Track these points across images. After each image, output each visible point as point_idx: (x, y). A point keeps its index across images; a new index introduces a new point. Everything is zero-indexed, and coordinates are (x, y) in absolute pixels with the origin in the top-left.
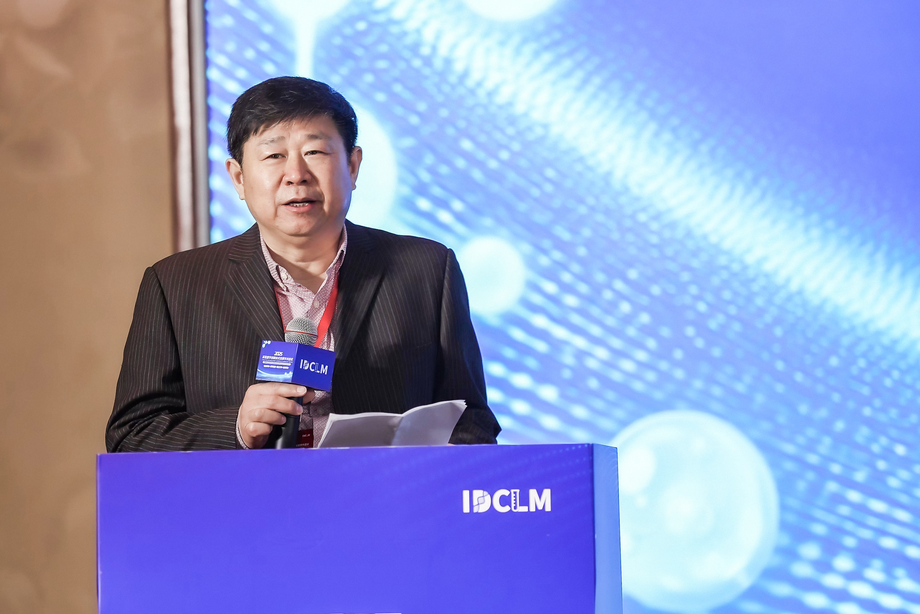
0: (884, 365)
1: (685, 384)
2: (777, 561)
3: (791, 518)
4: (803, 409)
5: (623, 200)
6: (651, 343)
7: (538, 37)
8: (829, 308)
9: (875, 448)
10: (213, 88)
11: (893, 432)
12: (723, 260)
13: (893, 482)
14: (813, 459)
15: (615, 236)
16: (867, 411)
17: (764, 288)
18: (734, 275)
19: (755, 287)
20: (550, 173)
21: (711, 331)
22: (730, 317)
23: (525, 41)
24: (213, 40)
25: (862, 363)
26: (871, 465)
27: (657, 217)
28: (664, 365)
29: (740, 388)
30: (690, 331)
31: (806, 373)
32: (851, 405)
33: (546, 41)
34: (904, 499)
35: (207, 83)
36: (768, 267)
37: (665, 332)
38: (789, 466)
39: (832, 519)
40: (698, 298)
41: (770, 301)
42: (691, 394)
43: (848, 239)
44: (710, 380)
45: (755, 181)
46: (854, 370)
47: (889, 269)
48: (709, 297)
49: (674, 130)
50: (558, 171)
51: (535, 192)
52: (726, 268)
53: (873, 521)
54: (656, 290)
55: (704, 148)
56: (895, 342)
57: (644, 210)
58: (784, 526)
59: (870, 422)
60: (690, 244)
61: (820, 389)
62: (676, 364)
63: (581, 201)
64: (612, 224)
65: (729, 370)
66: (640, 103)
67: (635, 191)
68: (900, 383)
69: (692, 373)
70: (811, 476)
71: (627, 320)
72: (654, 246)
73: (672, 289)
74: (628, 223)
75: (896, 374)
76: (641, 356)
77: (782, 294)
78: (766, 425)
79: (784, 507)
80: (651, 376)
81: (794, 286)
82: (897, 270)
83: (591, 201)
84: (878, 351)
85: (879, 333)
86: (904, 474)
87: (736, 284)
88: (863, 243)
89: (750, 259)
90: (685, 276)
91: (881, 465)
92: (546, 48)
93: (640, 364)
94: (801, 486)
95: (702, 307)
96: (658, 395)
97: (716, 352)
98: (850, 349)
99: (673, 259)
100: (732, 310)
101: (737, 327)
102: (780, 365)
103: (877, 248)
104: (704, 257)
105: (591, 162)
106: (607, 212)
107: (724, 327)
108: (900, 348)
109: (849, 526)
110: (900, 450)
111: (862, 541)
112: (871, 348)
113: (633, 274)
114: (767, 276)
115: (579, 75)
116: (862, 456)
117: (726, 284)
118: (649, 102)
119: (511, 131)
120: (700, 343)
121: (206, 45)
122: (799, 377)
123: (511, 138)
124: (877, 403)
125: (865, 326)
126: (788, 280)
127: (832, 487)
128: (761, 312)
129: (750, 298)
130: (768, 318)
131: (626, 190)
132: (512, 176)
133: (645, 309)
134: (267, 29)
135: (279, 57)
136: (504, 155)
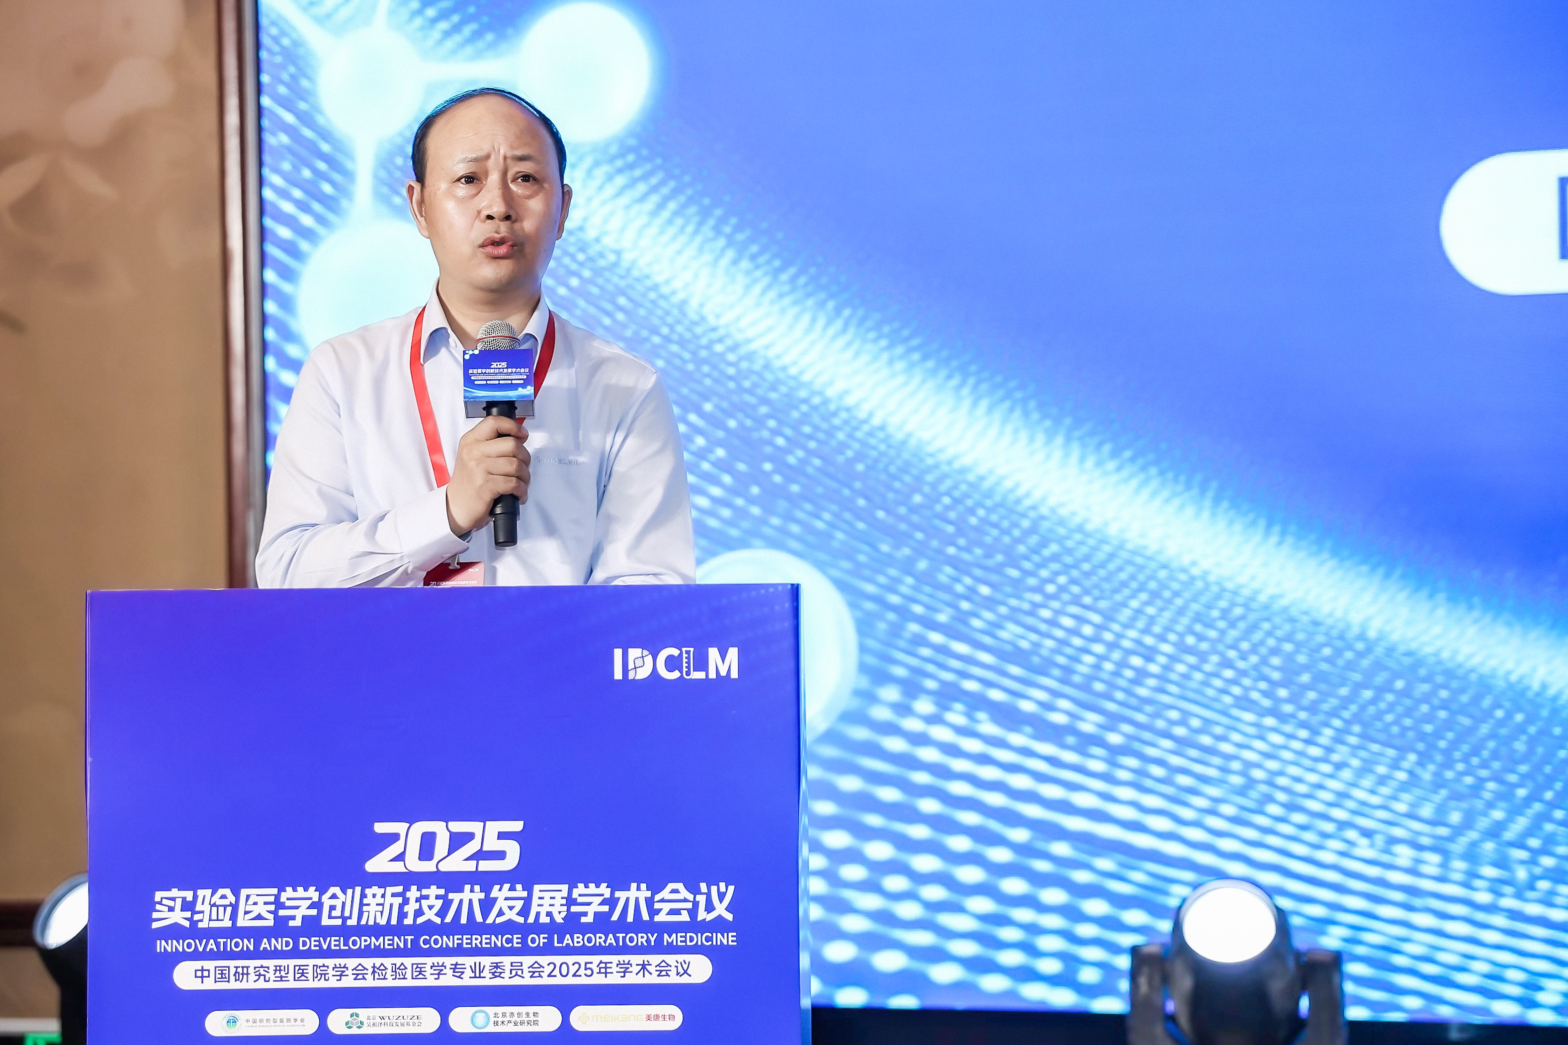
0: (969, 502)
1: (763, 521)
2: (855, 704)
3: (871, 660)
4: (885, 548)
5: (699, 330)
6: (727, 479)
7: (612, 160)
8: (913, 442)
9: (959, 588)
10: (268, 208)
11: (978, 572)
12: (803, 394)
13: (976, 623)
14: (894, 599)
15: (690, 367)
16: (951, 550)
17: (846, 422)
18: (815, 408)
19: (836, 421)
20: (622, 301)
21: (789, 467)
22: (810, 453)
23: (597, 164)
24: (267, 158)
25: (946, 500)
26: (955, 607)
27: (734, 348)
28: (739, 502)
29: (820, 525)
30: (768, 466)
31: (888, 511)
32: (935, 543)
33: (619, 163)
34: (987, 640)
35: (261, 201)
36: (850, 401)
37: (741, 467)
38: (869, 606)
39: (913, 661)
40: (776, 432)
41: (850, 436)
42: (767, 531)
43: (934, 372)
44: (789, 517)
45: (838, 311)
46: (938, 508)
47: (975, 404)
48: (788, 431)
49: (753, 258)
50: (630, 299)
51: (607, 321)
52: (805, 401)
53: (955, 664)
54: (732, 424)
55: (784, 277)
56: (982, 478)
57: (720, 340)
58: (863, 668)
59: (954, 562)
60: (769, 376)
61: (903, 527)
62: (752, 501)
63: (655, 331)
64: (687, 356)
65: (808, 507)
66: (717, 229)
67: (712, 321)
68: (984, 521)
69: (769, 510)
70: (891, 616)
71: (701, 455)
72: (731, 378)
73: (748, 423)
74: (703, 353)
75: (981, 512)
76: (716, 491)
77: (866, 428)
78: (846, 565)
79: (863, 649)
80: (726, 513)
81: (876, 421)
82: (984, 404)
83: (665, 330)
84: (964, 487)
85: (963, 471)
86: (988, 615)
87: (816, 419)
88: (949, 377)
89: (830, 393)
90: (763, 410)
91: (965, 605)
92: (620, 171)
93: (714, 500)
94: (882, 626)
95: (780, 441)
96: (734, 532)
97: (795, 488)
98: (934, 486)
99: (749, 391)
100: (812, 445)
101: (817, 462)
102: (861, 502)
103: (963, 384)
104: (783, 389)
105: (665, 290)
106: (682, 343)
107: (803, 462)
108: (986, 485)
109: (930, 668)
110: (985, 590)
111: (943, 683)
112: (955, 487)
113: (708, 407)
114: (848, 410)
115: (654, 199)
116: (946, 597)
117: (805, 419)
118: (727, 229)
119: (581, 257)
120: (777, 479)
121: (261, 164)
122: (881, 514)
123: (581, 264)
124: (962, 542)
125: (949, 463)
126: (871, 415)
127: (914, 627)
128: (842, 447)
129: (830, 434)
130: (850, 453)
131: (703, 319)
132: (582, 303)
133: (720, 443)
134: (325, 147)
135: (337, 177)
136: (574, 282)
